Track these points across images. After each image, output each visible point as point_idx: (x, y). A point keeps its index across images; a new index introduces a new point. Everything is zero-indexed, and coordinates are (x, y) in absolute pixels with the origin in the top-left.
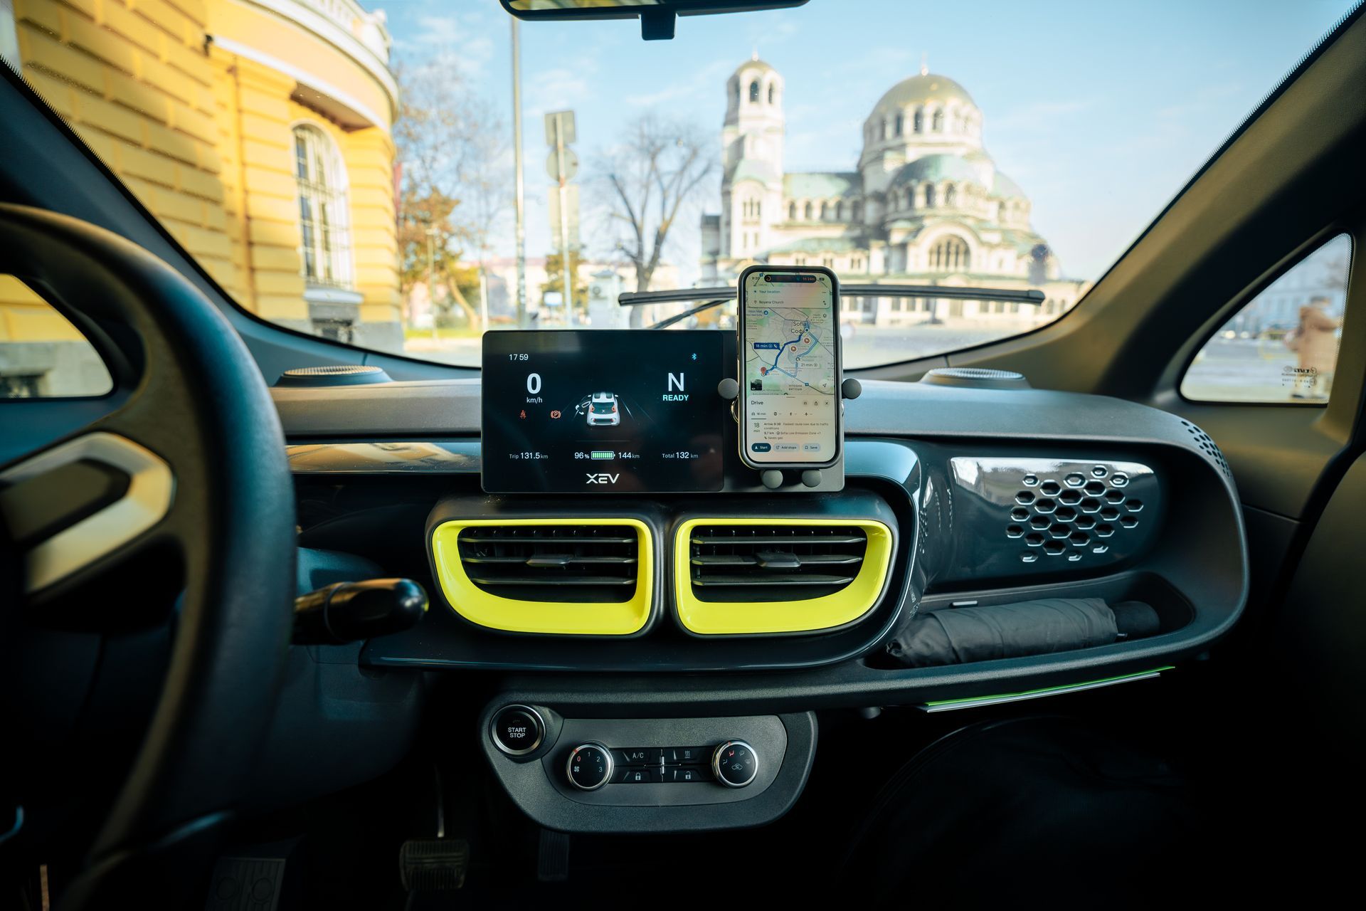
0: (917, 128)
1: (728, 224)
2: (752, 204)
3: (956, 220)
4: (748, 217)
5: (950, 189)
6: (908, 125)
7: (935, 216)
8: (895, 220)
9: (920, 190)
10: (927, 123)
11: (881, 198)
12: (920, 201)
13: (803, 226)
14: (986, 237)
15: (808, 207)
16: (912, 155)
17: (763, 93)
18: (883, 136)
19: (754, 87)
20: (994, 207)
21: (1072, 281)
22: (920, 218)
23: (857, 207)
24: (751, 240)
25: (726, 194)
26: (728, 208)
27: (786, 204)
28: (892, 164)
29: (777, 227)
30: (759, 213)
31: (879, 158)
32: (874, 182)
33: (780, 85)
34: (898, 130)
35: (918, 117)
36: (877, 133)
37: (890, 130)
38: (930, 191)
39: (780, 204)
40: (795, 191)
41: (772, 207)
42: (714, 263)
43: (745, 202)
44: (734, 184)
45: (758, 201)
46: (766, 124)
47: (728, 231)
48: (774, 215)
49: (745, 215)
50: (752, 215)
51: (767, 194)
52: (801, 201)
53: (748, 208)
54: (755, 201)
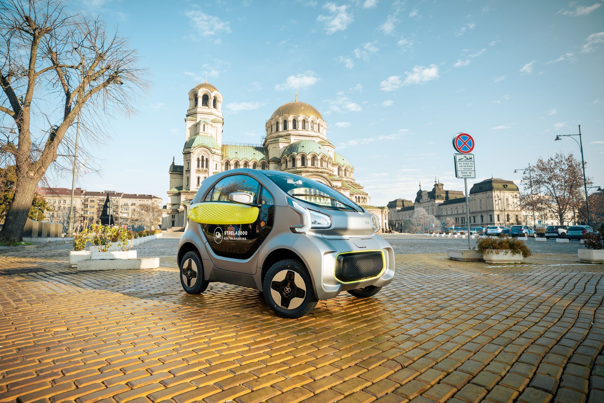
0: (295, 127)
1: (188, 171)
2: (203, 160)
3: (318, 174)
4: (200, 168)
5: (314, 158)
6: (290, 125)
7: (308, 172)
9: (299, 157)
10: (300, 125)
11: (278, 161)
12: (299, 163)
14: (334, 183)
15: (237, 164)
16: (293, 140)
17: (211, 102)
18: (277, 130)
19: (206, 98)
20: (336, 169)
21: (379, 208)
22: (300, 172)
23: (264, 166)
25: (187, 154)
26: (188, 162)
27: (224, 162)
28: (282, 145)
30: (207, 167)
31: (276, 140)
33: (220, 98)
34: (285, 128)
35: (295, 121)
36: (274, 128)
37: (281, 127)
38: (303, 159)
39: (220, 161)
40: (229, 155)
41: (215, 163)
42: (179, 194)
43: (198, 158)
44: (192, 148)
45: (207, 159)
46: (212, 117)
47: (188, 175)
48: (216, 167)
49: (198, 166)
50: (203, 166)
51: (212, 155)
52: (233, 160)
53: (201, 162)
54: (205, 159)
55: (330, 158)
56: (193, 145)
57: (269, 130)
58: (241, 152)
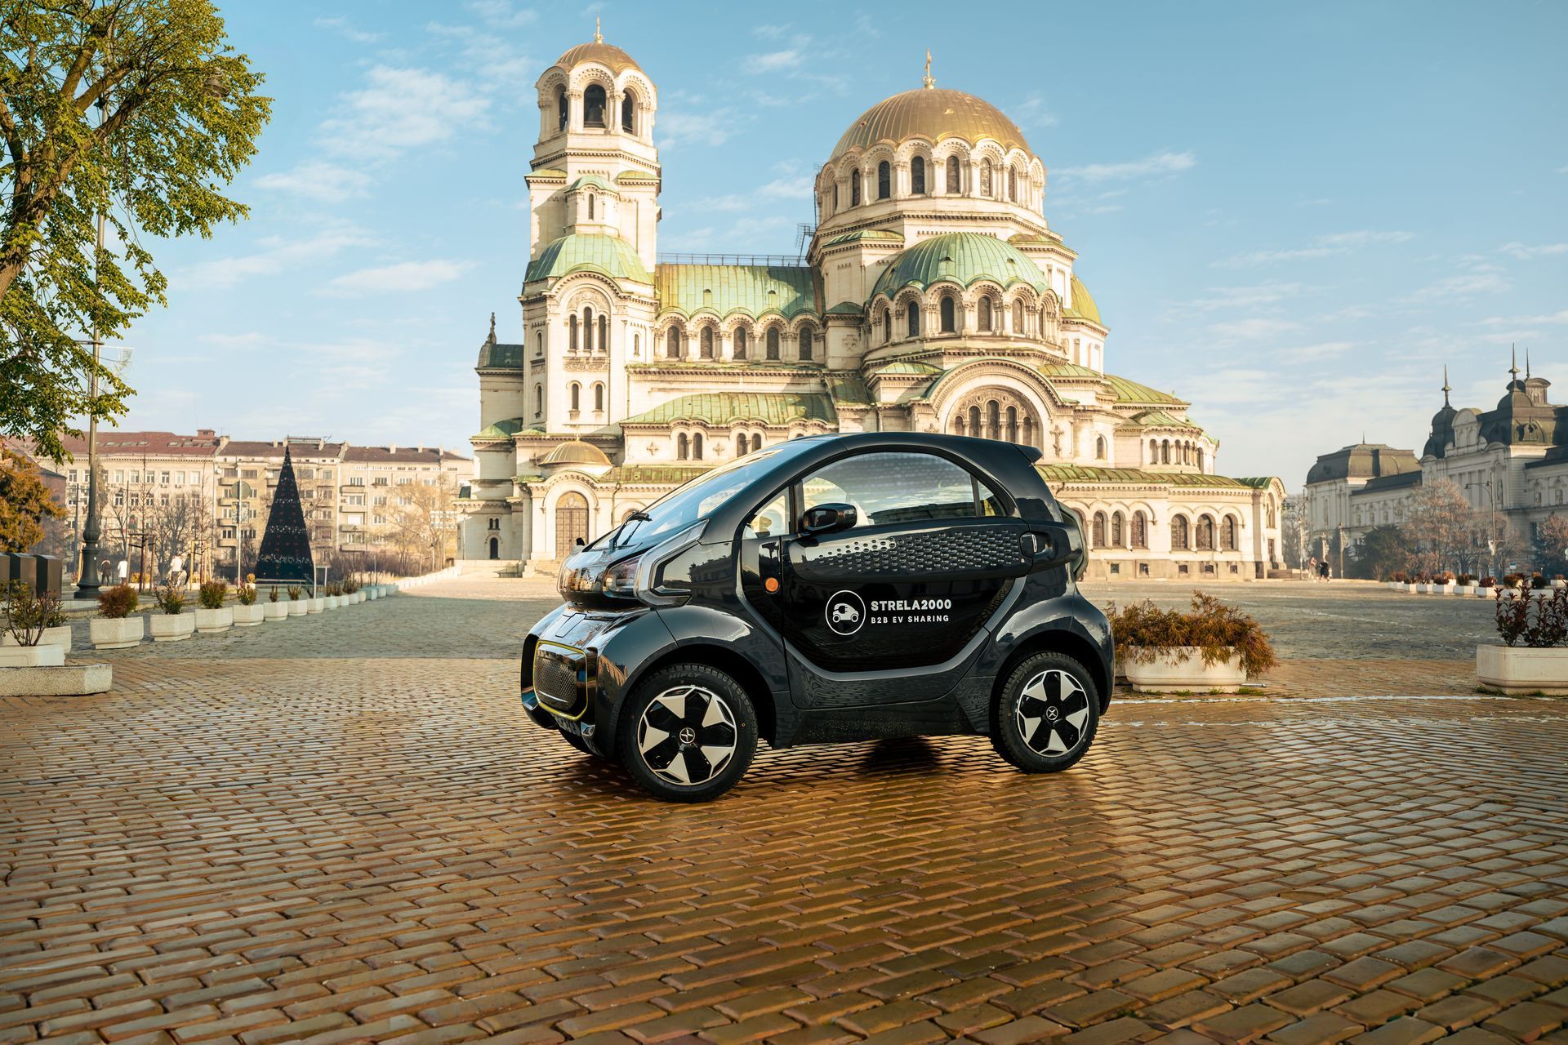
0: (919, 185)
1: (540, 363)
2: (588, 324)
3: (1004, 359)
4: (581, 352)
5: (989, 300)
6: (903, 181)
7: (966, 353)
8: (885, 362)
9: (931, 299)
10: (940, 177)
11: (856, 317)
12: (932, 323)
13: (696, 372)
14: (1065, 394)
15: (710, 333)
16: (913, 235)
17: (615, 110)
18: (856, 199)
19: (596, 97)
21: (1244, 482)
22: (938, 355)
23: (808, 336)
24: (587, 397)
25: (534, 302)
26: (538, 329)
27: (664, 325)
28: (873, 255)
29: (642, 372)
30: (603, 346)
31: (850, 242)
32: (842, 288)
33: (648, 95)
34: (885, 190)
35: (919, 165)
36: (845, 192)
37: (869, 188)
38: (949, 305)
39: (648, 325)
40: (682, 299)
41: (631, 331)
42: (509, 446)
43: (573, 317)
44: (551, 282)
45: (602, 318)
46: (620, 167)
47: (538, 378)
48: (636, 347)
49: (574, 345)
50: (588, 345)
51: (621, 303)
52: (695, 319)
53: (581, 330)
54: (595, 317)
55: (1052, 298)
56: (554, 272)
57: (828, 200)
58: (725, 287)
